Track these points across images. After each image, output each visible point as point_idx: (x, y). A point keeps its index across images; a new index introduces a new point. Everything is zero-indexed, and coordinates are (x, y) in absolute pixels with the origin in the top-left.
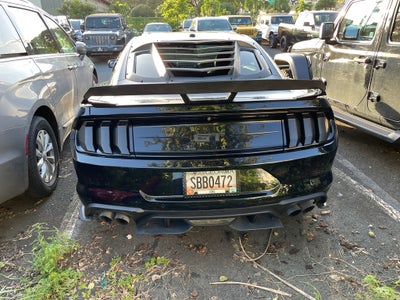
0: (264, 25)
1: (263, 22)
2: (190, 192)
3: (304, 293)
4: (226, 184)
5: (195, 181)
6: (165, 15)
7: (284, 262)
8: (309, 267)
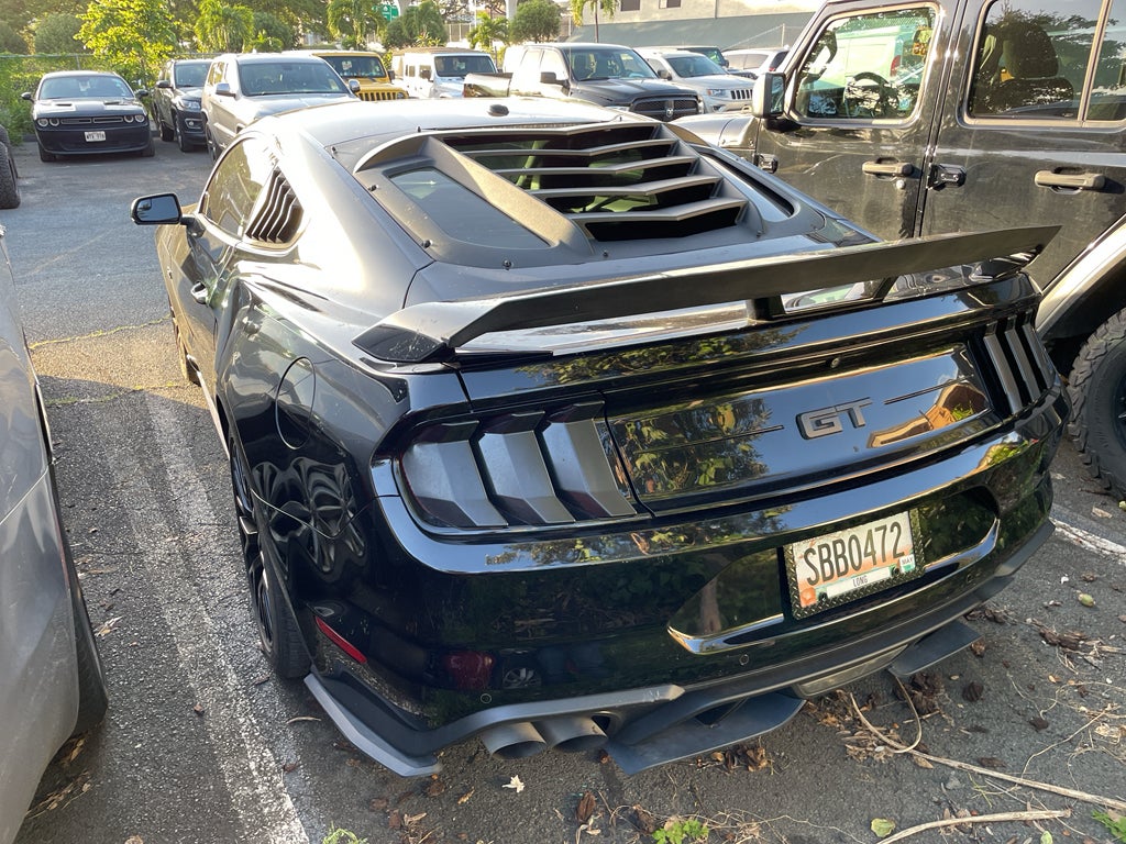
0: (418, 81)
1: (411, 72)
2: (807, 598)
3: (1088, 797)
4: (889, 549)
5: (815, 559)
6: (98, 45)
7: (977, 729)
8: (1038, 725)
